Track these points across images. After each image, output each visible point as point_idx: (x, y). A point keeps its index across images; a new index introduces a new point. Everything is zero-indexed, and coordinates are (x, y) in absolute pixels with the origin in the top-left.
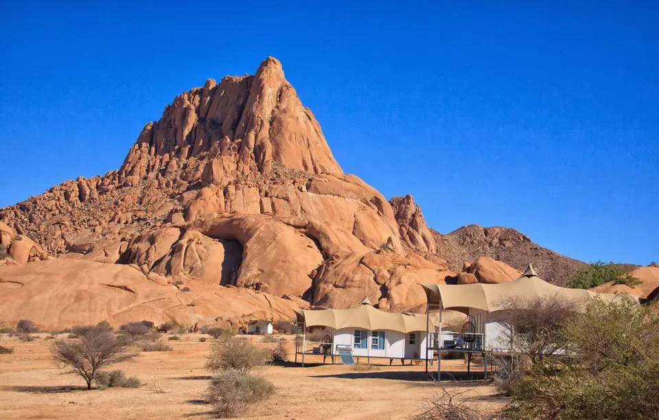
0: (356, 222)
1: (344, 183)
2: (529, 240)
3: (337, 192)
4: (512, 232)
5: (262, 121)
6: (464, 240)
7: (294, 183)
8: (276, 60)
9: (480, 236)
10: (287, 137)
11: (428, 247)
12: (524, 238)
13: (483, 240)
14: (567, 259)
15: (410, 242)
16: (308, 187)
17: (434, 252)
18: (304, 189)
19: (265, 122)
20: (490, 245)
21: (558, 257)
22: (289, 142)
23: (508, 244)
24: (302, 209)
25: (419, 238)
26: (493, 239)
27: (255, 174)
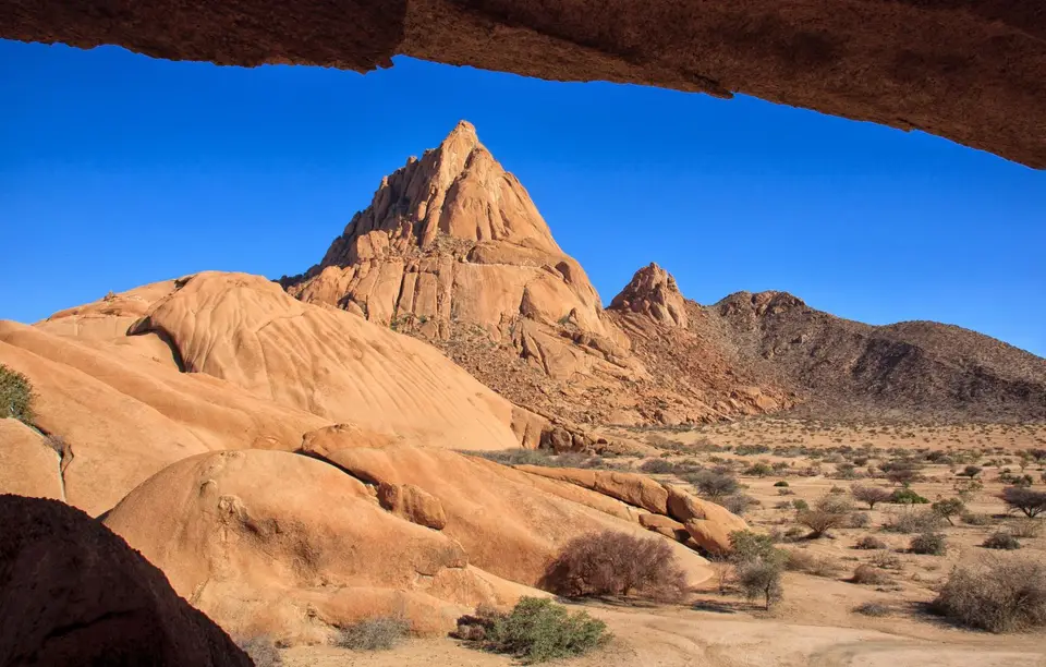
0: (526, 294)
1: (521, 249)
2: (802, 304)
3: (509, 260)
4: (783, 296)
5: (436, 190)
6: (727, 309)
7: (453, 254)
8: (465, 123)
9: (746, 305)
10: (460, 203)
11: (676, 321)
12: (797, 301)
13: (749, 307)
14: (842, 321)
15: (652, 317)
16: (469, 258)
17: (685, 326)
18: (465, 260)
19: (440, 190)
20: (758, 313)
21: (833, 320)
22: (461, 208)
23: (778, 310)
24: (454, 283)
25: (664, 311)
26: (761, 305)
27: (413, 248)
